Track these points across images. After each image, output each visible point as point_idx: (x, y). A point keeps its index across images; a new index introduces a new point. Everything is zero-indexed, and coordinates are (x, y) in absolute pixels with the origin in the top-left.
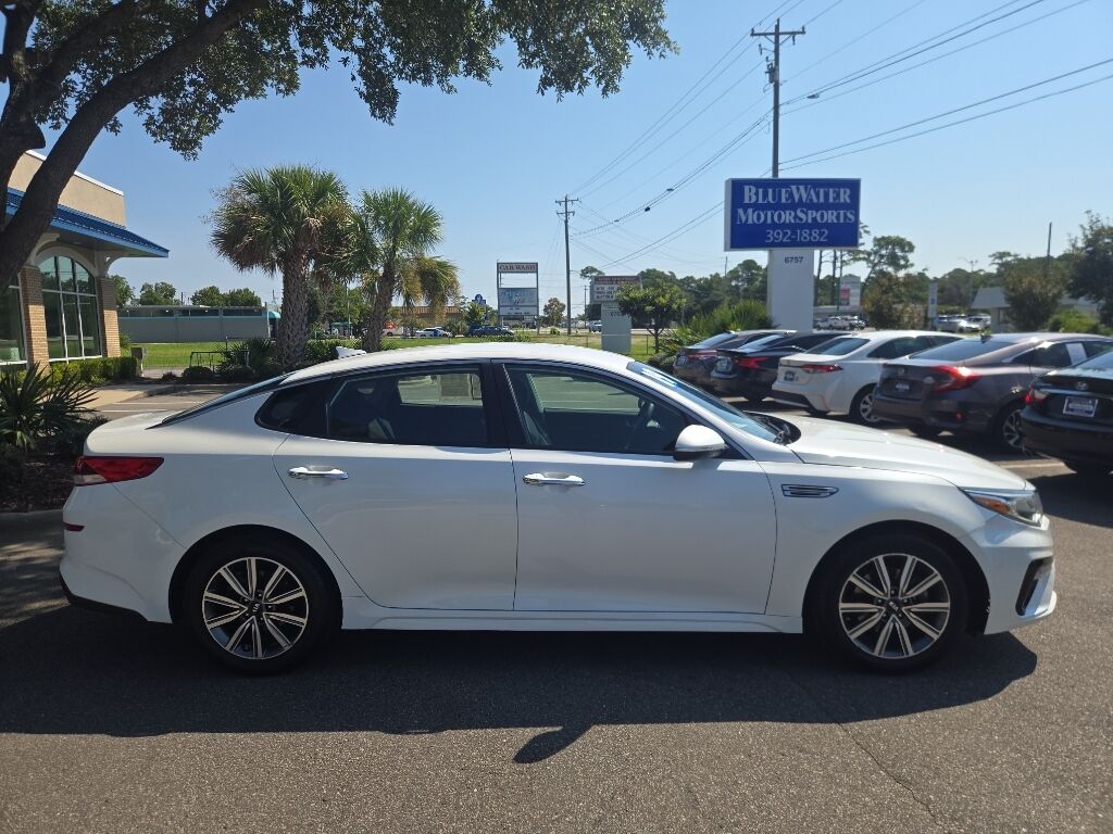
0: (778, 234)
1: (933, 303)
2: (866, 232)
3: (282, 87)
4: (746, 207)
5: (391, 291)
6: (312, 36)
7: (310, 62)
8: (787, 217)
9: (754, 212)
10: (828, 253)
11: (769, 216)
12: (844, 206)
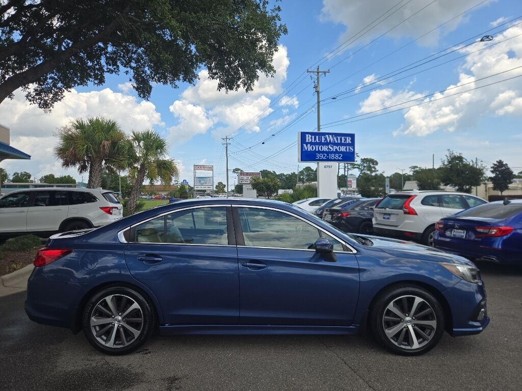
0: (321, 155)
1: (387, 187)
2: (358, 156)
3: (96, 82)
4: (307, 144)
5: (143, 177)
6: (112, 61)
7: (111, 71)
8: (325, 148)
9: (310, 145)
10: (342, 164)
11: (317, 148)
12: (348, 145)
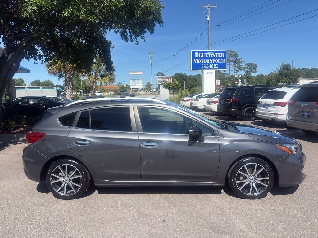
0: (205, 66)
8: (207, 61)
9: (198, 59)
11: (202, 61)
12: (223, 58)
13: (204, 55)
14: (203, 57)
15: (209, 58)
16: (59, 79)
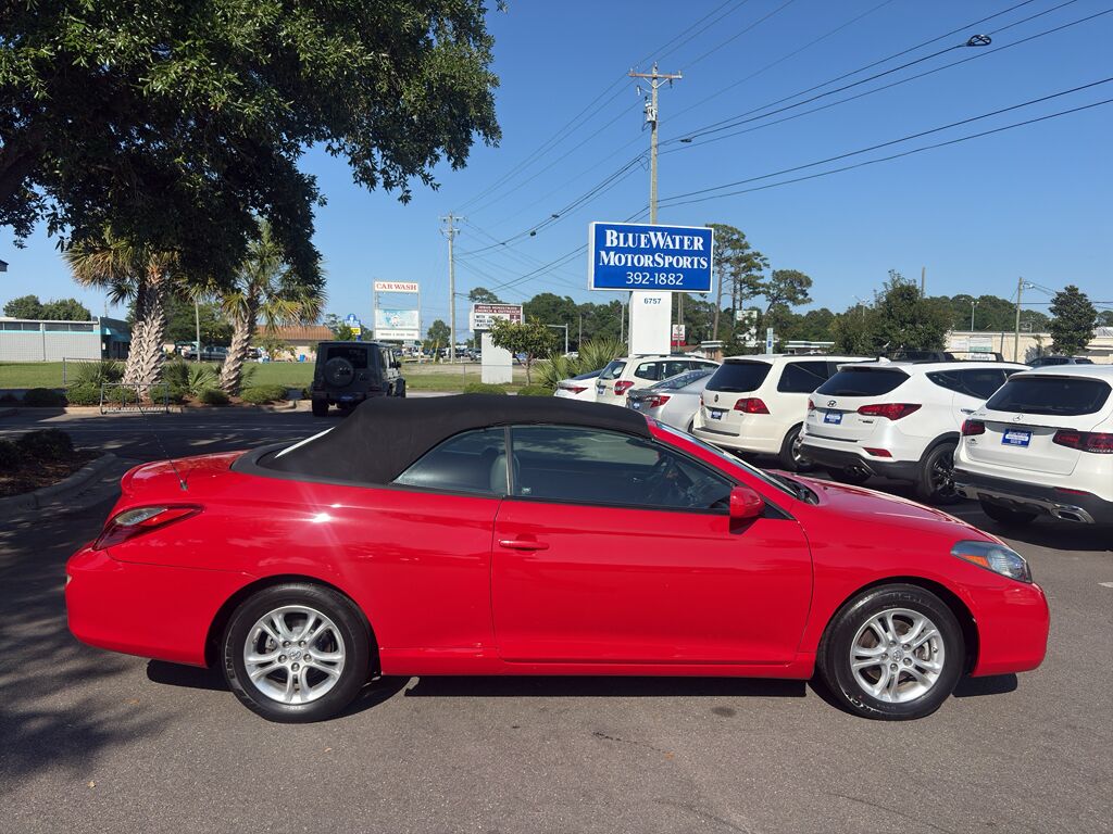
0: (638, 276)
4: (608, 250)
8: (646, 261)
9: (615, 254)
11: (629, 259)
12: (697, 253)
13: (637, 240)
14: (631, 245)
15: (651, 251)
16: (115, 301)
